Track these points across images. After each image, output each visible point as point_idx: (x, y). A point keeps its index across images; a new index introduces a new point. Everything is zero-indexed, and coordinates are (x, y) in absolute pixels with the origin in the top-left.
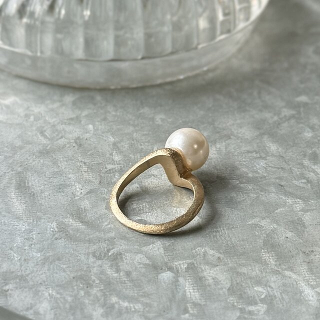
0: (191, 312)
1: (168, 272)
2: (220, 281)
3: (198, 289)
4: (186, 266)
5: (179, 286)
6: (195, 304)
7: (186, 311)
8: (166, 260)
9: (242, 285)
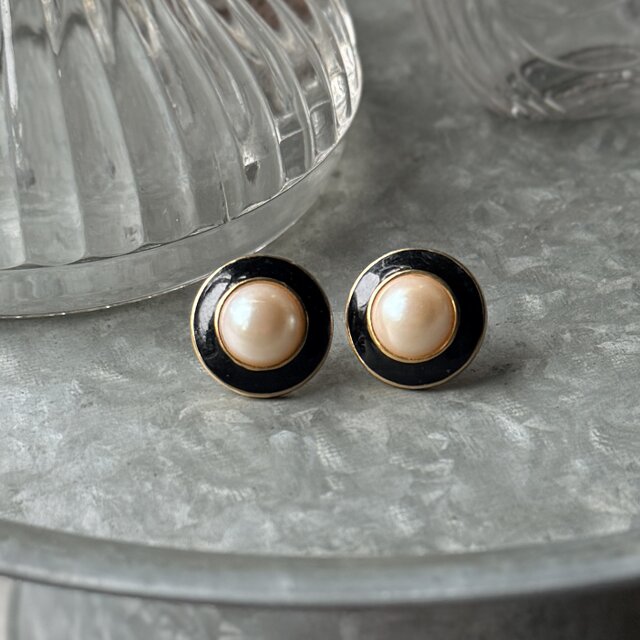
1: (284, 431)
2: (372, 433)
3: (339, 451)
5: (306, 450)
6: (338, 475)
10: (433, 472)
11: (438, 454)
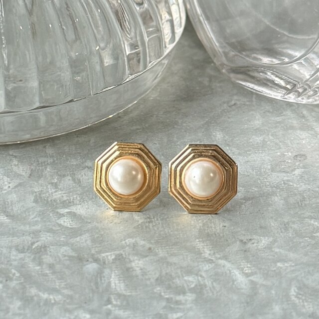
10: (180, 301)
11: (187, 290)
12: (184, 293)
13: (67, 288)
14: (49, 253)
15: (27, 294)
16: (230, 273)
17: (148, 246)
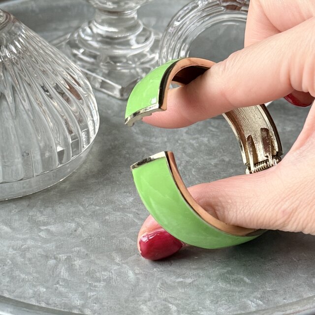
0: (61, 283)
1: (54, 260)
2: (83, 267)
3: (69, 271)
4: (66, 257)
7: (58, 283)
8: (55, 253)
9: (95, 271)
10: (97, 286)
11: (102, 280)
12: (100, 281)
13: (36, 273)
14: (30, 252)
15: (14, 275)
16: (128, 272)
17: (86, 252)
